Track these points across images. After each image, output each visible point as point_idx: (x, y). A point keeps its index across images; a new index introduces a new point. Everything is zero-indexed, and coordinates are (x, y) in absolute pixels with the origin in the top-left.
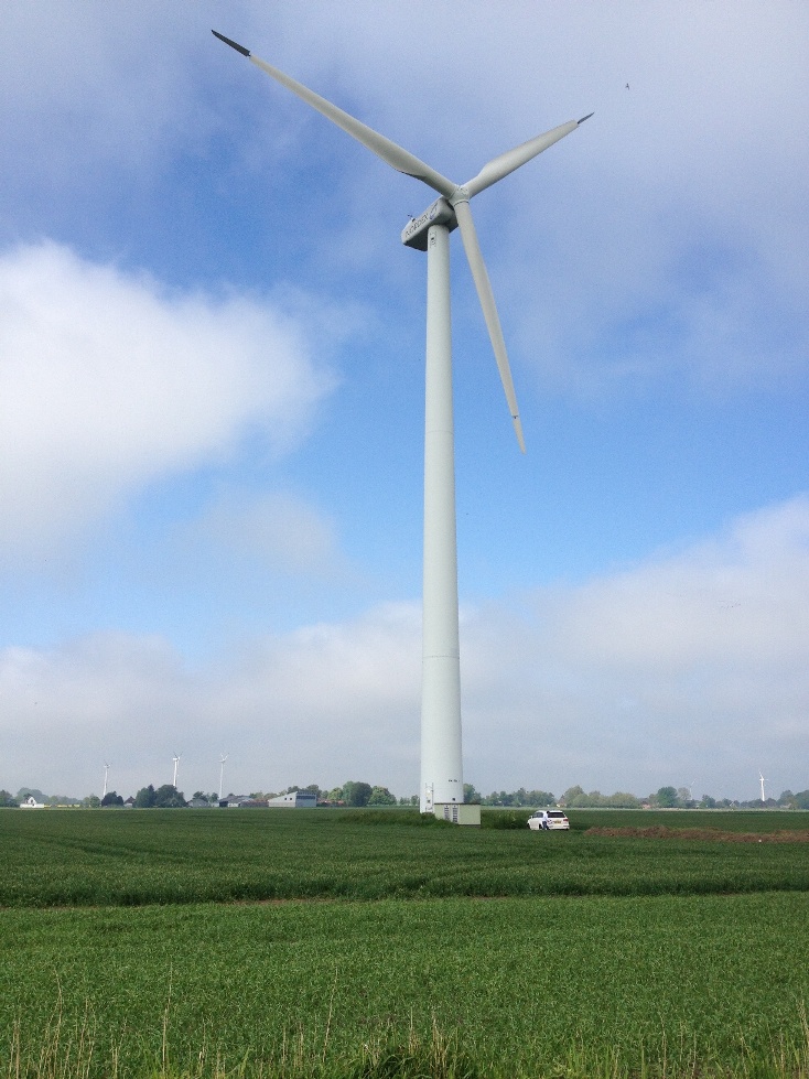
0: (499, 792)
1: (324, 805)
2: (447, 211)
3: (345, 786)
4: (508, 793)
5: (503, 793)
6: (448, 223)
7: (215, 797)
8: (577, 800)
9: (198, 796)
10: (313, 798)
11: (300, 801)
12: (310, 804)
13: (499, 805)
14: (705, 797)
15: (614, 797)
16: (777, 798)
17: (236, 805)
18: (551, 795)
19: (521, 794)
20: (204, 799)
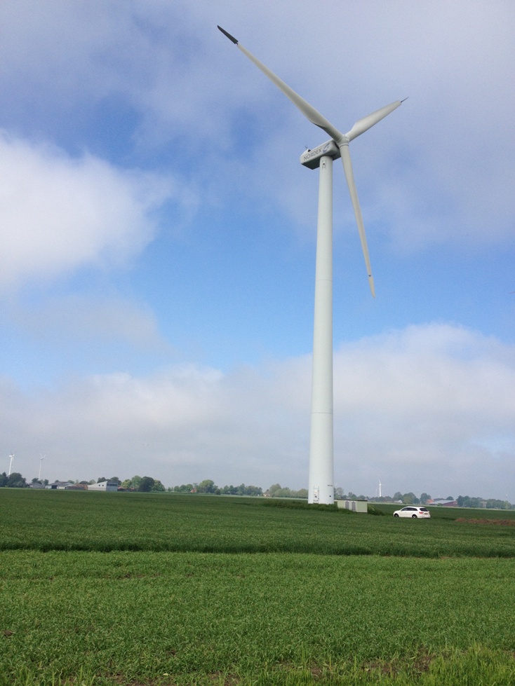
0: (229, 486)
1: (121, 490)
2: (335, 149)
3: (133, 479)
4: (234, 487)
5: (232, 487)
6: (334, 155)
7: (46, 482)
8: (277, 493)
9: (35, 481)
10: (116, 485)
11: (109, 487)
12: (114, 489)
13: (229, 494)
14: (350, 494)
15: (300, 492)
16: (392, 496)
17: (63, 488)
18: (260, 488)
19: (242, 487)
20: (40, 482)
